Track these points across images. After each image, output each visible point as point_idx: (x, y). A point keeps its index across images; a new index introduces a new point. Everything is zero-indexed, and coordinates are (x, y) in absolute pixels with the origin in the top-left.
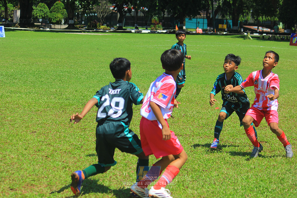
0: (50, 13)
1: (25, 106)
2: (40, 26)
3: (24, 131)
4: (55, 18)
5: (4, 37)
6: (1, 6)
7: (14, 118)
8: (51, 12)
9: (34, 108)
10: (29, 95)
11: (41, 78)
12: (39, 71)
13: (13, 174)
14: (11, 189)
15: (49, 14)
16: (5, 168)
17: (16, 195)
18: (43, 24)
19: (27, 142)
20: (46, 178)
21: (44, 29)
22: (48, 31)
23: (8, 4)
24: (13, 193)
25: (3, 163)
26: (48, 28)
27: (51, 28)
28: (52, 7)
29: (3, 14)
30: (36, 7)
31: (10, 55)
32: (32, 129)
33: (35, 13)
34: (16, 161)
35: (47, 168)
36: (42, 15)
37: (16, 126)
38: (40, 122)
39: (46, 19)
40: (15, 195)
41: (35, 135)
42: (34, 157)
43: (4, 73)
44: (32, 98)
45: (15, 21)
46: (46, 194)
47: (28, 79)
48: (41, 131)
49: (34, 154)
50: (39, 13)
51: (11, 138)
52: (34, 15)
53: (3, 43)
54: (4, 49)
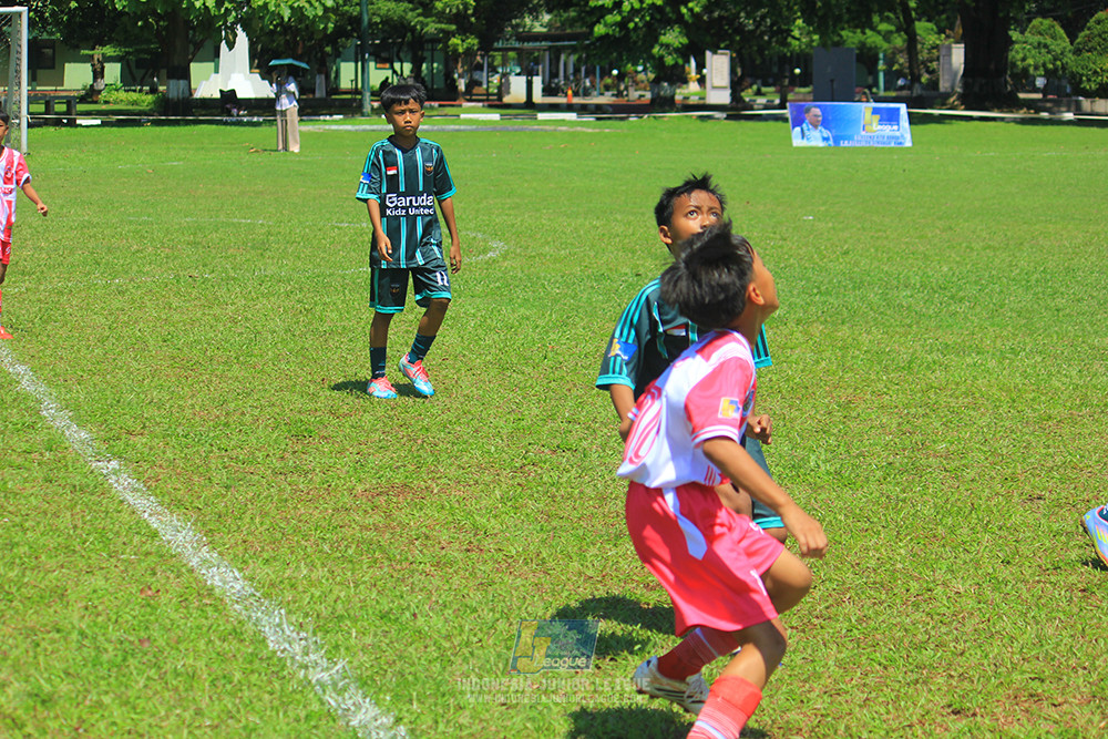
0: (1074, 54)
1: (1000, 401)
2: (1040, 104)
3: (997, 494)
4: (1095, 72)
5: (908, 144)
6: (891, 32)
7: (960, 447)
8: (1078, 52)
9: (1034, 410)
10: (1012, 361)
11: (1053, 295)
12: (1044, 271)
13: (962, 654)
14: (956, 712)
15: (1070, 59)
16: (933, 633)
17: (975, 732)
18: (1050, 97)
19: (1010, 534)
20: (1085, 672)
21: (1052, 116)
22: (1069, 123)
23: (917, 23)
24: (963, 724)
25: (924, 615)
26: (1068, 111)
27: (1078, 110)
28: (1082, 34)
29: (901, 61)
30: (1022, 32)
31: (932, 211)
32: (1028, 488)
33: (1021, 55)
34: (972, 608)
35: (1088, 631)
36: (1044, 65)
37: (969, 477)
38: (1058, 460)
39: (1059, 79)
40: (970, 731)
41: (1041, 509)
42: (1037, 591)
43: (915, 280)
44: (1025, 371)
45: (944, 86)
46: (1086, 729)
47: (1007, 302)
48: (1063, 494)
49: (1037, 578)
50: (1033, 57)
51: (949, 521)
52: (1014, 65)
53: (905, 167)
54: (911, 190)
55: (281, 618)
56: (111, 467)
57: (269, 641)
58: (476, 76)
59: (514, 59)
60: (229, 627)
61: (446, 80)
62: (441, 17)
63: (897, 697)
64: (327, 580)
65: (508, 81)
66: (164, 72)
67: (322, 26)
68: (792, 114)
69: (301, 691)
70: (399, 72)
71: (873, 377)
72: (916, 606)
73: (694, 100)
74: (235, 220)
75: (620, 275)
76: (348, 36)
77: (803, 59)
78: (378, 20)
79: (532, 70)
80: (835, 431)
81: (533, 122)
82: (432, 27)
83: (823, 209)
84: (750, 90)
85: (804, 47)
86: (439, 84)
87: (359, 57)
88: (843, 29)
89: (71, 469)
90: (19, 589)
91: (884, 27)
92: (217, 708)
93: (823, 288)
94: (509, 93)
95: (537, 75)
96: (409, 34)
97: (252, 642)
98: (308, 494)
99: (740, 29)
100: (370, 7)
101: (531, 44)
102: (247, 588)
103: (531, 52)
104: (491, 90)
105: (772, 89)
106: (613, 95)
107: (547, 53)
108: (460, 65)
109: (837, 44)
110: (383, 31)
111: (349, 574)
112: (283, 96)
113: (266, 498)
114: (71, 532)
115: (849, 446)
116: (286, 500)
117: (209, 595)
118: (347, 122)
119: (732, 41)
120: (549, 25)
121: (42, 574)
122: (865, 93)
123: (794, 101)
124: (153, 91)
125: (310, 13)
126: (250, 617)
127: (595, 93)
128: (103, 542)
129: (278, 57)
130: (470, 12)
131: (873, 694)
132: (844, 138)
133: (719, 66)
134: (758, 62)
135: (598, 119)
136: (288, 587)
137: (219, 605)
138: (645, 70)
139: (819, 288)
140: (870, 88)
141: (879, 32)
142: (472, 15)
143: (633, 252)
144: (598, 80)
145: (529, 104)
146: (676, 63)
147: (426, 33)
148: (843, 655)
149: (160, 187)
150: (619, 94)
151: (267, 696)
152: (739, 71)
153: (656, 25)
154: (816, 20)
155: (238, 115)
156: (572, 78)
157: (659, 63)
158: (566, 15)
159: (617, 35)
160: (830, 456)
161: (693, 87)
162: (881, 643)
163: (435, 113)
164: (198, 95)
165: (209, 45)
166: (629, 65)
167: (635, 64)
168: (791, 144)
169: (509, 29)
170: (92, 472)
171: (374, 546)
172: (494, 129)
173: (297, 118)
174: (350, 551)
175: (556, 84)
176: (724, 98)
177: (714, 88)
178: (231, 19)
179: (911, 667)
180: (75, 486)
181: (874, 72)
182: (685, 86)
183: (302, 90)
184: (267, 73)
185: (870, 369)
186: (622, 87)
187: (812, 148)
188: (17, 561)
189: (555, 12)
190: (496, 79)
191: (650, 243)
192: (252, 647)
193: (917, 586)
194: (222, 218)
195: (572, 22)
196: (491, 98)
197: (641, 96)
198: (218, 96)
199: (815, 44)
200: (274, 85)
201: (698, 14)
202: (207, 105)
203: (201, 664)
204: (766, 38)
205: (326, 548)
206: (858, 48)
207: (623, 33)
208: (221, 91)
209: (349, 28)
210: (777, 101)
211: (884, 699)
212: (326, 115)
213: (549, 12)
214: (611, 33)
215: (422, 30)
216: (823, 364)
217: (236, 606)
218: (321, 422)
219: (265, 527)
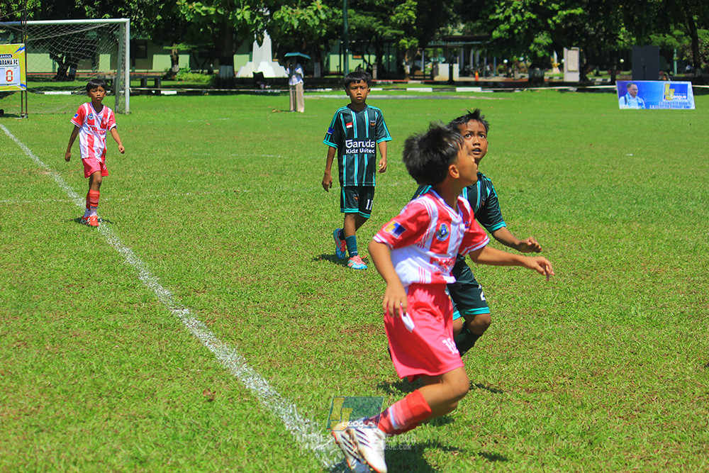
5: (693, 107)
6: (682, 36)
23: (698, 30)
25: (704, 409)
29: (688, 54)
43: (698, 195)
53: (691, 122)
54: (695, 137)
55: (293, 410)
56: (184, 313)
57: (285, 424)
58: (417, 63)
59: (441, 53)
60: (260, 415)
61: (397, 67)
62: (394, 26)
63: (687, 462)
64: (323, 385)
65: (437, 67)
66: (217, 61)
67: (319, 31)
68: (619, 88)
69: (306, 457)
70: (368, 61)
71: (671, 257)
72: (699, 403)
73: (556, 79)
74: (263, 156)
75: (510, 192)
76: (335, 38)
77: (625, 53)
78: (354, 28)
79: (453, 60)
80: (647, 291)
81: (453, 93)
82: (389, 32)
83: (639, 149)
84: (592, 73)
85: (626, 45)
86: (393, 69)
87: (341, 51)
88: (651, 34)
89: (158, 314)
90: (125, 391)
91: (677, 32)
92: (252, 467)
93: (639, 200)
94: (437, 74)
95: (456, 63)
96: (374, 37)
97: (275, 425)
98: (311, 330)
99: (585, 34)
100: (349, 19)
101: (452, 43)
102: (271, 391)
103: (452, 48)
104: (426, 73)
105: (605, 72)
106: (504, 76)
107: (462, 49)
108: (406, 57)
109: (647, 44)
110: (357, 35)
111: (337, 382)
112: (294, 76)
113: (284, 333)
114: (159, 354)
115: (656, 301)
116: (297, 334)
117: (247, 394)
118: (335, 92)
119: (580, 41)
120: (463, 31)
121: (140, 381)
122: (665, 75)
123: (620, 80)
124: (210, 73)
125: (311, 23)
126: (273, 409)
127: (493, 75)
128: (179, 360)
129: (290, 51)
130: (413, 23)
131: (672, 460)
132: (652, 104)
133: (572, 58)
134: (597, 55)
135: (495, 91)
136: (298, 390)
137: (254, 401)
138: (525, 60)
139: (637, 200)
140: (668, 72)
141: (674, 36)
142: (415, 25)
143: (518, 177)
144: (495, 66)
145: (451, 82)
146: (545, 56)
147: (385, 36)
148: (652, 435)
149: (215, 134)
150: (509, 75)
151: (284, 459)
152: (585, 61)
153: (532, 31)
154: (634, 28)
155: (265, 88)
156: (478, 65)
157: (534, 56)
158: (474, 25)
159: (507, 37)
160: (644, 307)
161: (556, 71)
162: (677, 427)
163: (391, 87)
164: (239, 75)
165: (246, 43)
166: (515, 57)
167: (519, 56)
168: (618, 108)
169: (438, 33)
170: (172, 316)
171: (353, 364)
172: (429, 98)
173: (302, 91)
174: (338, 367)
175: (468, 69)
176: (575, 78)
177: (569, 71)
178: (260, 27)
179: (696, 443)
180: (161, 325)
181: (670, 61)
182: (550, 70)
183: (305, 73)
184: (283, 62)
185: (669, 251)
186: (510, 71)
187: (632, 110)
188: (124, 372)
189: (468, 23)
190: (429, 66)
191: (529, 170)
192: (275, 428)
193: (700, 391)
194: (255, 154)
195: (479, 29)
196: (427, 77)
197: (522, 77)
198: (252, 76)
199: (633, 43)
200: (288, 69)
201: (559, 24)
202: (244, 81)
203: (242, 439)
204: (602, 39)
205: (322, 365)
206: (660, 46)
207: (511, 36)
208: (254, 73)
209: (336, 32)
210: (609, 80)
211: (679, 463)
212: (320, 88)
213: (463, 23)
214: (503, 36)
215: (382, 34)
216: (640, 248)
217: (265, 402)
218: (319, 284)
219: (283, 352)
